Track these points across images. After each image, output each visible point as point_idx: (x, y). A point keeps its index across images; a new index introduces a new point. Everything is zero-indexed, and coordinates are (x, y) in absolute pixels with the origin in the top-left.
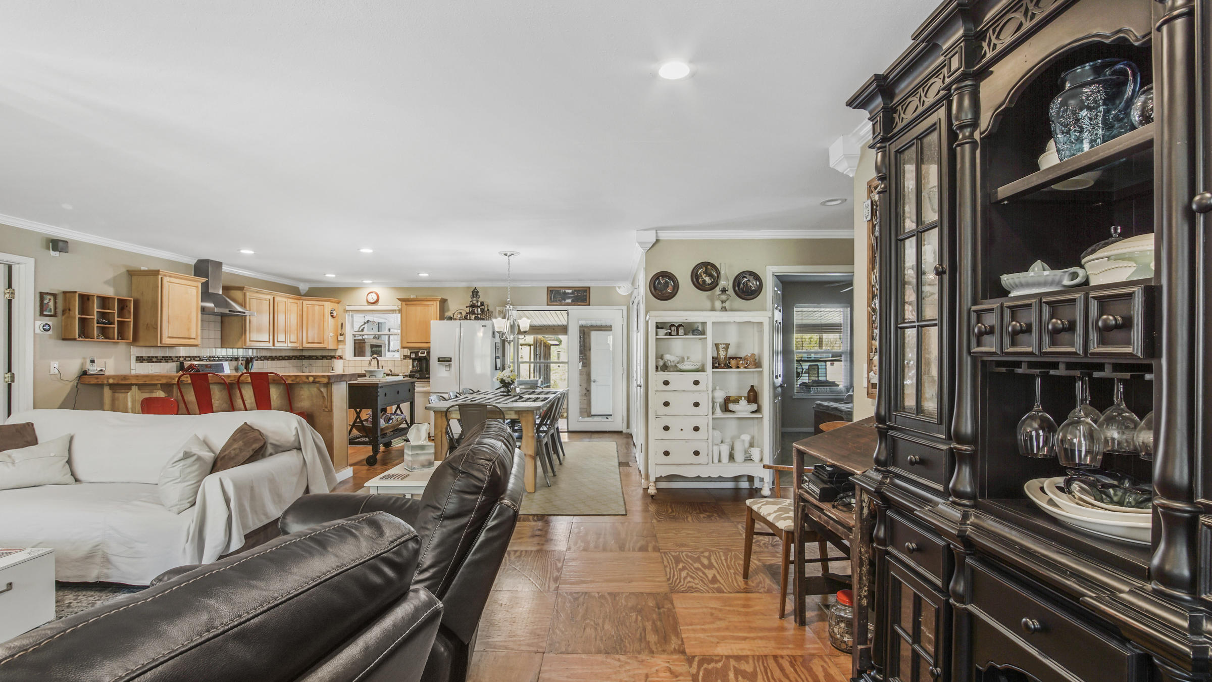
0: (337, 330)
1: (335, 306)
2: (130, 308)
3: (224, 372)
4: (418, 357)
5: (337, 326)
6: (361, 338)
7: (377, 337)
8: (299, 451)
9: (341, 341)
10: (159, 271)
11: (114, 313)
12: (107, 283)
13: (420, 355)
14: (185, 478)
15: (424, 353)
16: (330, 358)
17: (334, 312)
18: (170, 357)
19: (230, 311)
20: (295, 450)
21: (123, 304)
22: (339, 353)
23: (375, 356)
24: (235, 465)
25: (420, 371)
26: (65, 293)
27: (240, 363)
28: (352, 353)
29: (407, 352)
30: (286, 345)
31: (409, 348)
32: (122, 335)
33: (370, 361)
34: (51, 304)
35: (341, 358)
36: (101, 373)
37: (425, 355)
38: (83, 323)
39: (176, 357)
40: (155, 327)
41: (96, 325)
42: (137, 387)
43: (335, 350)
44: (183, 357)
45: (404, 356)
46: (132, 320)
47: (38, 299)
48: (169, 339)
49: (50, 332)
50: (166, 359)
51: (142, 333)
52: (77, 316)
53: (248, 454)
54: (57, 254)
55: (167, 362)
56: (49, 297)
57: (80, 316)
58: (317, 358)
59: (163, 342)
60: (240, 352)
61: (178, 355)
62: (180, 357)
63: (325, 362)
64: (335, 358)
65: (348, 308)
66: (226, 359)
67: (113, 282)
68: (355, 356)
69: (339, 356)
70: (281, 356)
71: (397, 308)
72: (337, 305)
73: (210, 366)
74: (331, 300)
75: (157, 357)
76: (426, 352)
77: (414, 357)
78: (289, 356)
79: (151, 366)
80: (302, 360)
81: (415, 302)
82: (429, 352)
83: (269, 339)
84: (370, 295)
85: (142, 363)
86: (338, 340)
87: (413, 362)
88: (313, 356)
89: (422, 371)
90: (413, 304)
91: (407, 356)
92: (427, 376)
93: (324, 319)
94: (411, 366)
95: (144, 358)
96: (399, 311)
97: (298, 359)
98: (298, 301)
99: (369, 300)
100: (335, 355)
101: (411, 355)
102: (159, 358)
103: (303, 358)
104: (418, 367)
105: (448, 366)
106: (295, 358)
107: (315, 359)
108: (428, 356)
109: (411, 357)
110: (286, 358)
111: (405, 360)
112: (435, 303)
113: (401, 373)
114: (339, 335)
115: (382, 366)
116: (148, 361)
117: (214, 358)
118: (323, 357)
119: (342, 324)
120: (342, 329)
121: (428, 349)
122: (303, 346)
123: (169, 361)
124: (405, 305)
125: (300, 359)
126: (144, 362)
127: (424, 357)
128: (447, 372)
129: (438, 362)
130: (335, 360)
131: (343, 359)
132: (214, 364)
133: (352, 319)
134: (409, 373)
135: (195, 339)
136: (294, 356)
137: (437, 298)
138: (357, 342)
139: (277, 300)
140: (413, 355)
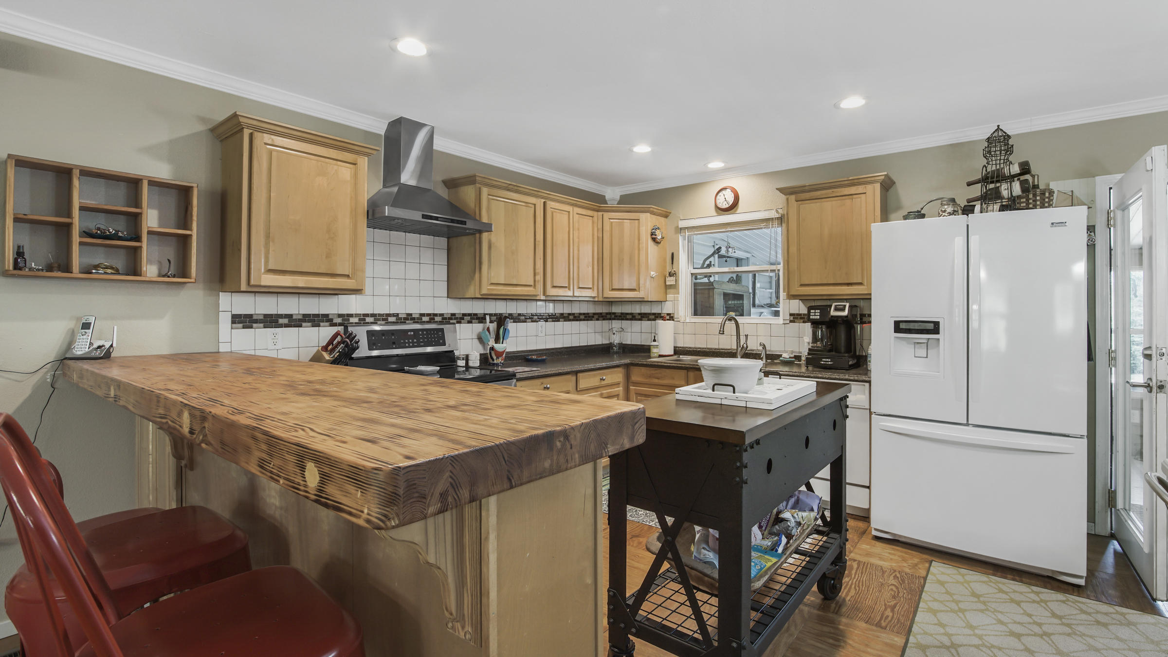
0: (665, 267)
1: (660, 221)
4: (827, 320)
5: (665, 260)
6: (706, 280)
7: (737, 279)
9: (671, 286)
11: (140, 215)
13: (833, 313)
15: (843, 310)
16: (653, 317)
17: (658, 232)
18: (327, 315)
19: (424, 216)
21: (180, 194)
22: (667, 309)
23: (732, 314)
25: (832, 349)
27: (487, 326)
28: (690, 310)
30: (570, 293)
31: (803, 298)
33: (723, 326)
35: (671, 317)
37: (846, 313)
39: (340, 316)
40: (239, 246)
41: (78, 240)
44: (357, 315)
45: (791, 315)
46: (195, 232)
48: (271, 276)
51: (228, 263)
55: (319, 326)
58: (633, 317)
59: (252, 282)
60: (487, 307)
62: (351, 315)
63: (646, 324)
64: (663, 319)
65: (682, 224)
67: (167, 152)
68: (696, 313)
69: (668, 314)
70: (573, 314)
71: (777, 212)
72: (662, 219)
73: (412, 333)
74: (651, 209)
75: (289, 316)
76: (849, 306)
77: (818, 317)
78: (588, 314)
79: (275, 335)
80: (610, 321)
81: (818, 193)
82: (856, 306)
83: (535, 281)
84: (720, 194)
85: (251, 327)
86: (667, 284)
87: (815, 329)
88: (627, 314)
89: (837, 351)
90: (814, 198)
91: (800, 315)
92: (850, 363)
93: (640, 246)
94: (808, 338)
95: (255, 317)
96: (782, 219)
97: (604, 320)
98: (595, 214)
99: (721, 205)
100: (661, 312)
101: (811, 314)
102: (294, 317)
103: (613, 316)
104: (828, 342)
105: (927, 343)
106: (599, 317)
107: (631, 319)
108: (852, 315)
109: (811, 317)
110: (582, 317)
111: (796, 324)
112: (869, 187)
113: (785, 352)
114: (667, 275)
115: (746, 335)
116: (264, 325)
117: (432, 317)
118: (643, 317)
119: (673, 254)
120: (672, 263)
121: (863, 299)
122: (605, 296)
123: (322, 324)
124: (797, 201)
125: (607, 319)
126: (255, 325)
127: (845, 319)
128: (925, 358)
129: (895, 332)
130: (660, 322)
131: (675, 320)
132: (422, 330)
133: (691, 244)
134: (804, 353)
135: (348, 276)
136: (597, 314)
137: (873, 179)
138: (699, 289)
139: (551, 208)
140: (814, 314)
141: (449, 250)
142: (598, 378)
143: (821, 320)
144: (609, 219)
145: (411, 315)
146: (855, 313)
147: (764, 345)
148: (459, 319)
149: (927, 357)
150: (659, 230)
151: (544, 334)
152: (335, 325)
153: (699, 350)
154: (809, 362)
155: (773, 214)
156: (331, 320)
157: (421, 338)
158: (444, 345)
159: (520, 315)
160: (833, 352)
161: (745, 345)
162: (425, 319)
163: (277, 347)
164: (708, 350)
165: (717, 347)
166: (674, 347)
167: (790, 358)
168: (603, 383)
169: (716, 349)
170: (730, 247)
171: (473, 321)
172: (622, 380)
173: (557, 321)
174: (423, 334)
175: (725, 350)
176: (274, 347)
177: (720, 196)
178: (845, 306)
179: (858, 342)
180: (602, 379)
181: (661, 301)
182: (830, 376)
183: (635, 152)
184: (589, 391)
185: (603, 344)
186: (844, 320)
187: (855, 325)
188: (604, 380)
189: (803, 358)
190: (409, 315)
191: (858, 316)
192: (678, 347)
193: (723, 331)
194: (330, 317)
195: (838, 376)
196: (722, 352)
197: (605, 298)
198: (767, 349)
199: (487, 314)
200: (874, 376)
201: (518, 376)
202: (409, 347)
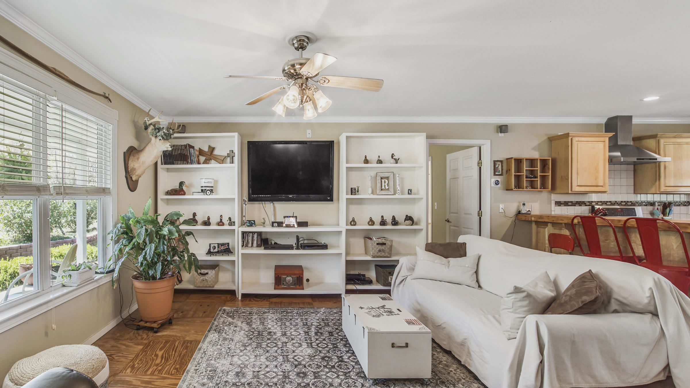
2: (549, 165)
3: (636, 216)
8: (655, 318)
10: (568, 134)
11: (538, 170)
12: (534, 149)
14: (516, 310)
19: (638, 159)
20: (650, 316)
21: (544, 162)
24: (562, 312)
26: (507, 159)
27: (656, 208)
32: (544, 186)
34: (500, 167)
36: (529, 213)
38: (518, 178)
40: (567, 178)
41: (525, 179)
42: (551, 224)
44: (595, 202)
46: (550, 174)
47: (493, 165)
48: (578, 188)
49: (499, 185)
50: (580, 203)
51: (558, 183)
52: (513, 174)
53: (577, 304)
54: (503, 134)
55: (581, 206)
56: (498, 163)
57: (515, 174)
59: (573, 190)
60: (657, 198)
61: (590, 200)
66: (640, 204)
67: (538, 148)
73: (619, 209)
75: (572, 202)
79: (567, 209)
85: (560, 206)
95: (561, 202)
102: (573, 202)
116: (564, 205)
117: (626, 203)
123: (582, 205)
126: (561, 205)
132: (625, 209)
135: (602, 186)
141: (635, 171)
152: (588, 205)
156: (586, 203)
157: (624, 212)
162: (623, 204)
163: (568, 213)
171: (648, 205)
190: (616, 202)
199: (656, 201)
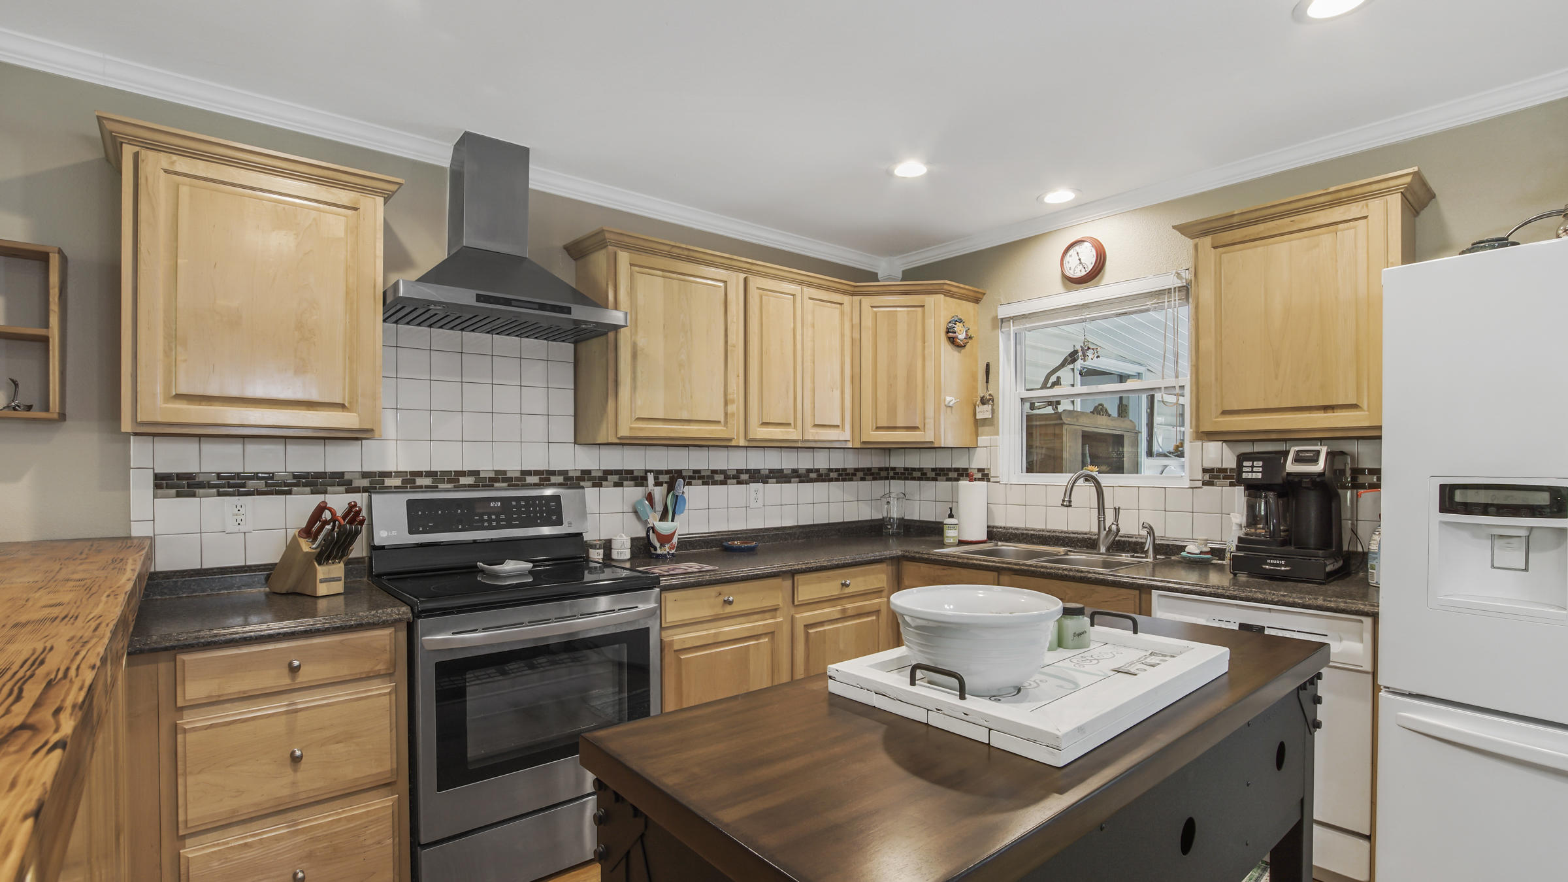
0: (975, 388)
1: (965, 309)
4: (1279, 480)
5: (974, 378)
6: (1049, 410)
9: (984, 422)
13: (1291, 467)
15: (1314, 460)
16: (954, 475)
17: (958, 327)
18: (341, 475)
19: (479, 298)
22: (978, 461)
23: (1093, 470)
25: (1290, 540)
28: (1019, 462)
29: (1219, 455)
30: (799, 434)
31: (1228, 438)
33: (1070, 490)
35: (985, 475)
37: (1320, 467)
39: (365, 475)
43: (969, 449)
44: (398, 474)
45: (1205, 471)
48: (180, 406)
55: (324, 491)
58: (922, 475)
59: (147, 416)
62: (388, 474)
63: (943, 485)
64: (971, 478)
65: (1003, 312)
68: (1029, 469)
69: (980, 470)
70: (817, 470)
71: (1178, 275)
72: (969, 306)
73: (499, 504)
74: (946, 287)
75: (267, 476)
76: (1328, 454)
77: (1259, 476)
78: (845, 470)
79: (238, 508)
80: (887, 482)
81: (1261, 228)
82: (1342, 453)
83: (726, 414)
84: (1071, 252)
85: (194, 495)
86: (977, 417)
87: (1253, 499)
88: (914, 469)
89: (1301, 545)
90: (1252, 237)
91: (1224, 470)
92: (1329, 569)
93: (926, 352)
94: (1238, 517)
95: (201, 478)
96: (1188, 290)
97: (875, 479)
98: (846, 299)
99: (1072, 272)
100: (967, 467)
101: (1245, 469)
103: (891, 474)
104: (1279, 523)
105: (1528, 538)
106: (864, 474)
107: (920, 479)
108: (1335, 472)
109: (1244, 476)
110: (833, 475)
111: (1215, 489)
112: (1375, 205)
113: (1194, 540)
114: (978, 403)
115: (1115, 508)
116: (218, 491)
117: (545, 477)
118: (940, 474)
119: (988, 366)
120: (987, 382)
121: (1358, 438)
122: (864, 439)
124: (1214, 248)
125: (881, 479)
126: (199, 491)
127: (1318, 480)
128: (1522, 570)
129: (1443, 509)
130: (964, 483)
131: (992, 479)
132: (521, 499)
133: (1021, 348)
134: (1231, 544)
135: (342, 406)
136: (862, 470)
137: (1383, 185)
138: (1036, 425)
139: (758, 288)
140: (1255, 469)
141: (577, 364)
142: (838, 583)
143: (1265, 482)
144: (872, 307)
145: (505, 472)
146: (1341, 467)
147: (1151, 528)
148: (599, 479)
149: (1526, 569)
150: (961, 324)
151: (760, 504)
152: (357, 490)
153: (1032, 532)
154: (1238, 564)
155: (1172, 282)
156: (350, 482)
157: (515, 513)
158: (561, 523)
159: (714, 472)
160: (1290, 545)
161: (1114, 527)
162: (531, 480)
163: (242, 528)
164: (1048, 534)
165: (1065, 529)
166: (988, 527)
167: (1201, 553)
168: (847, 590)
169: (1062, 532)
170: (1089, 348)
171: (625, 483)
172: (885, 585)
173: (785, 482)
174: (519, 506)
175: (1078, 534)
176: (236, 528)
177: (1070, 256)
178: (1318, 452)
179: (1347, 525)
180: (844, 585)
181: (969, 448)
182: (1282, 598)
183: (897, 176)
184: (820, 605)
185: (872, 520)
186: (1317, 482)
187: (1340, 491)
188: (848, 586)
189: (1228, 555)
191: (1348, 472)
192: (997, 527)
193: (1070, 502)
194: (347, 477)
195: (1301, 598)
196: (1074, 538)
197: (864, 443)
198: (1156, 535)
199: (651, 471)
200: (1386, 604)
201: (664, 582)
202: (490, 528)
